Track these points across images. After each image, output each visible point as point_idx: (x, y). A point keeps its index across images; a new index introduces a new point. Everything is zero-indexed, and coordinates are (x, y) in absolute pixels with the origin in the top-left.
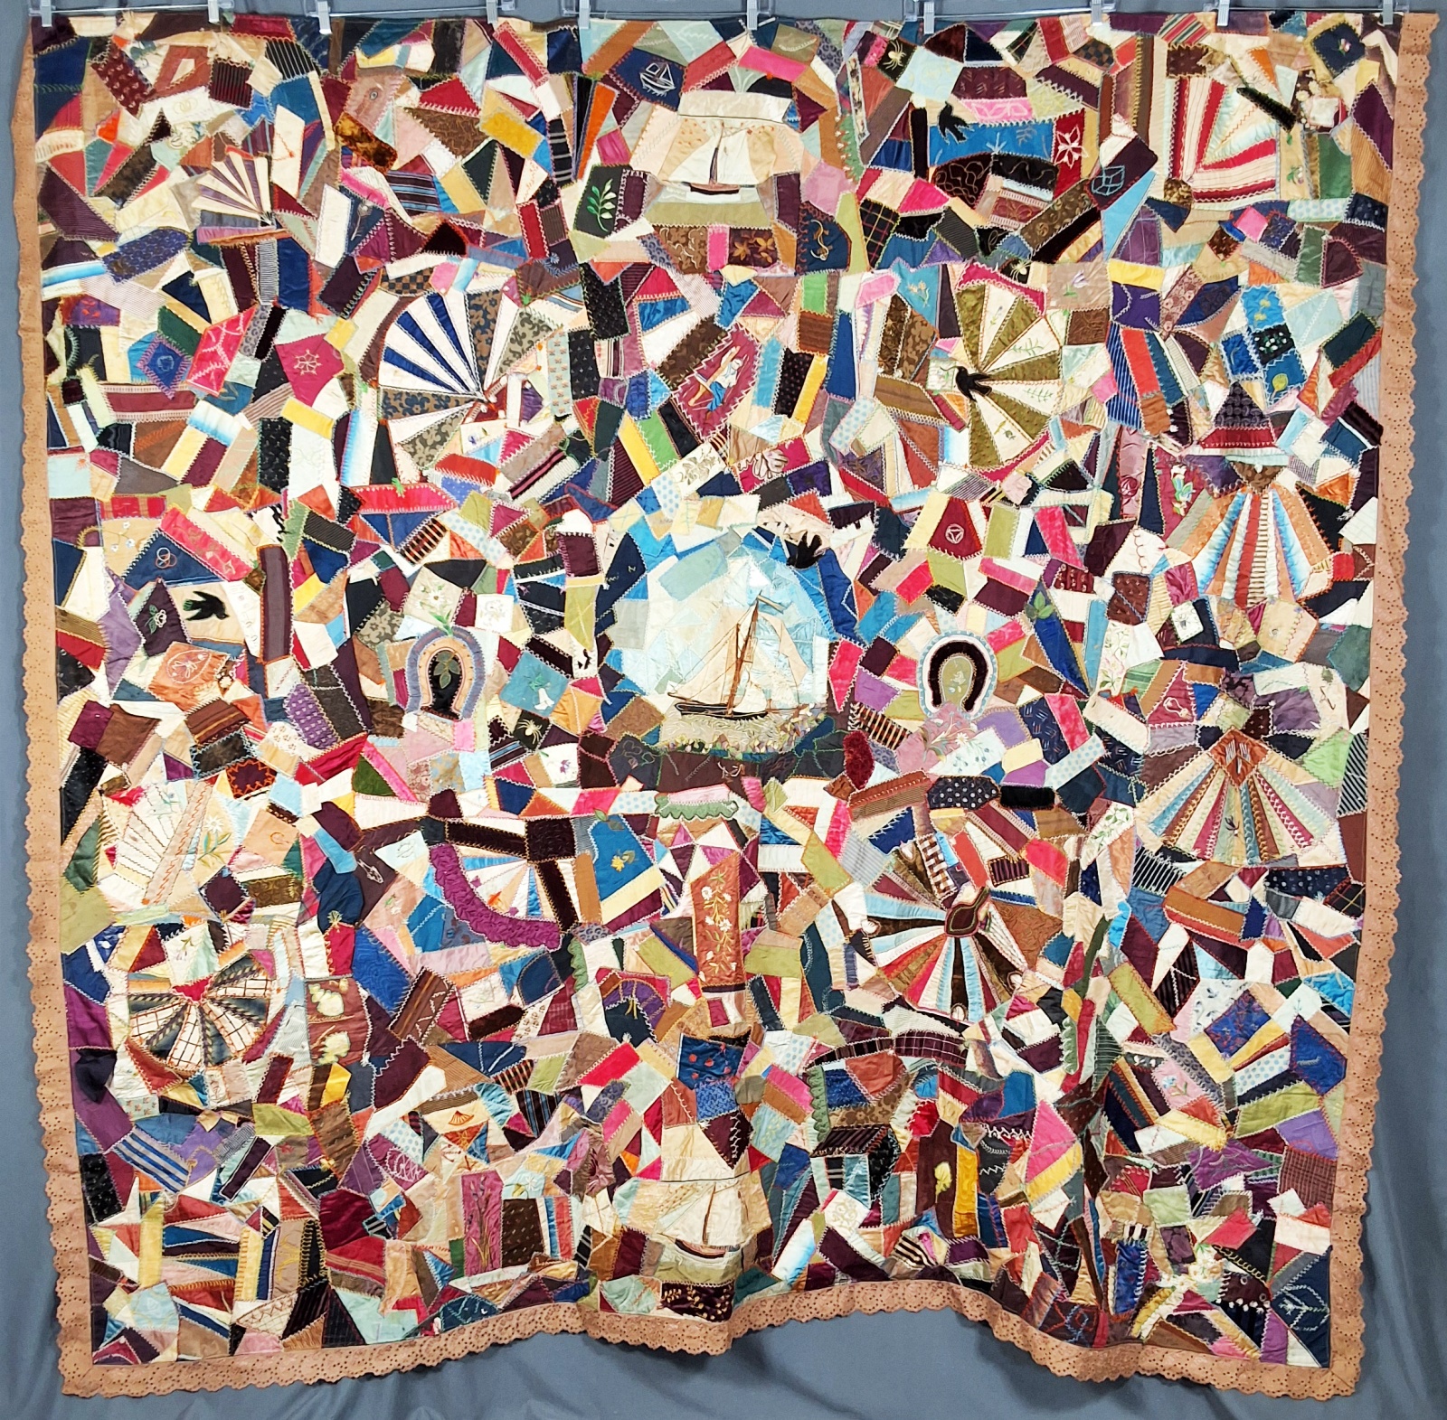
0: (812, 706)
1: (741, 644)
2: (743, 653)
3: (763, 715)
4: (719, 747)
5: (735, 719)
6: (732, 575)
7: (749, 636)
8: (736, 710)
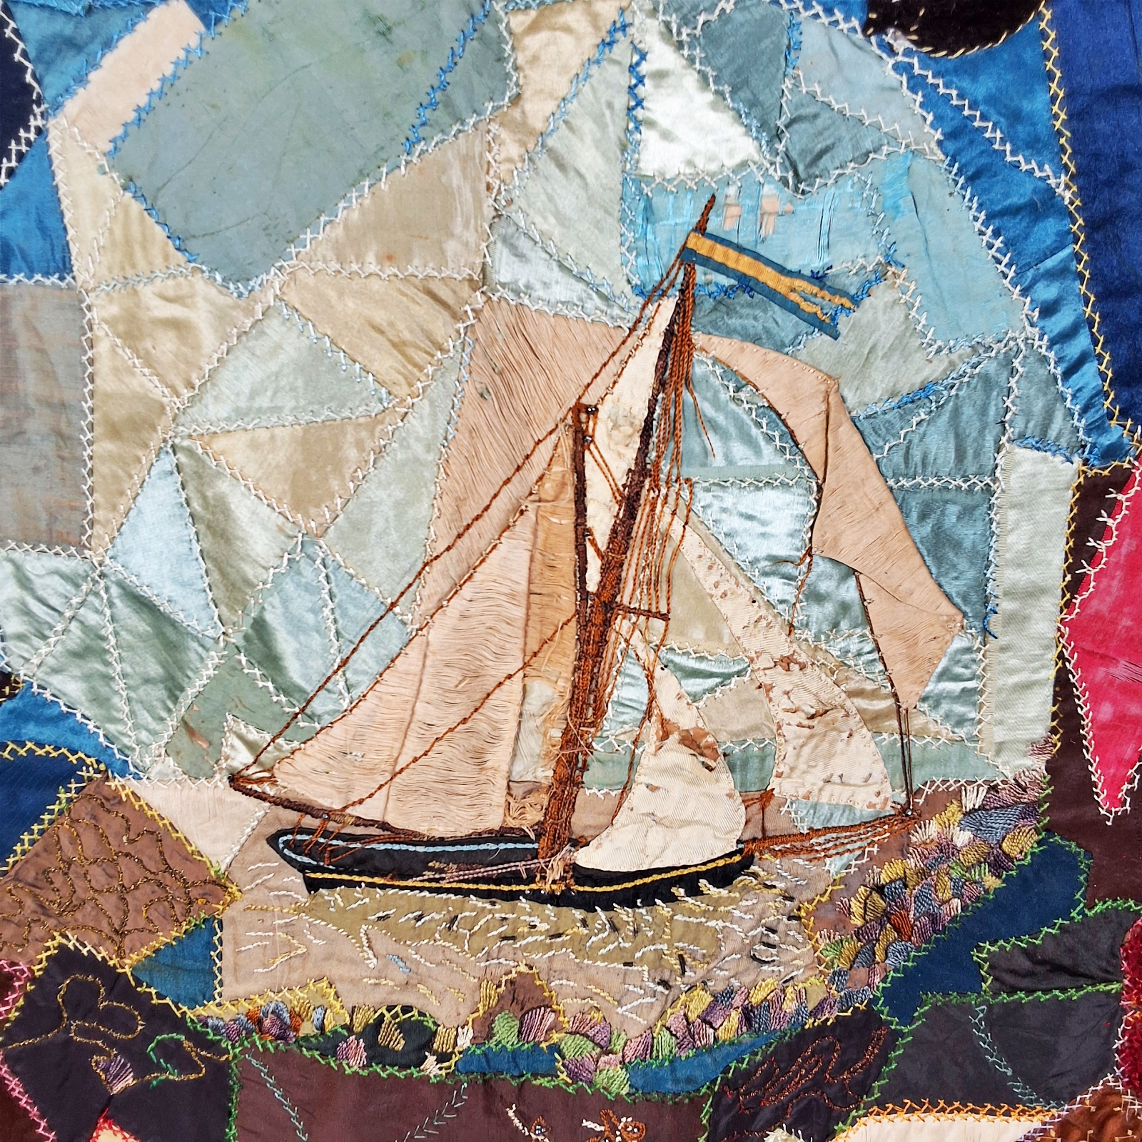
0: (972, 799)
1: (601, 519)
2: (612, 568)
3: (723, 875)
4: (506, 1033)
5: (587, 904)
6: (537, 110)
7: (642, 471)
8: (586, 858)
